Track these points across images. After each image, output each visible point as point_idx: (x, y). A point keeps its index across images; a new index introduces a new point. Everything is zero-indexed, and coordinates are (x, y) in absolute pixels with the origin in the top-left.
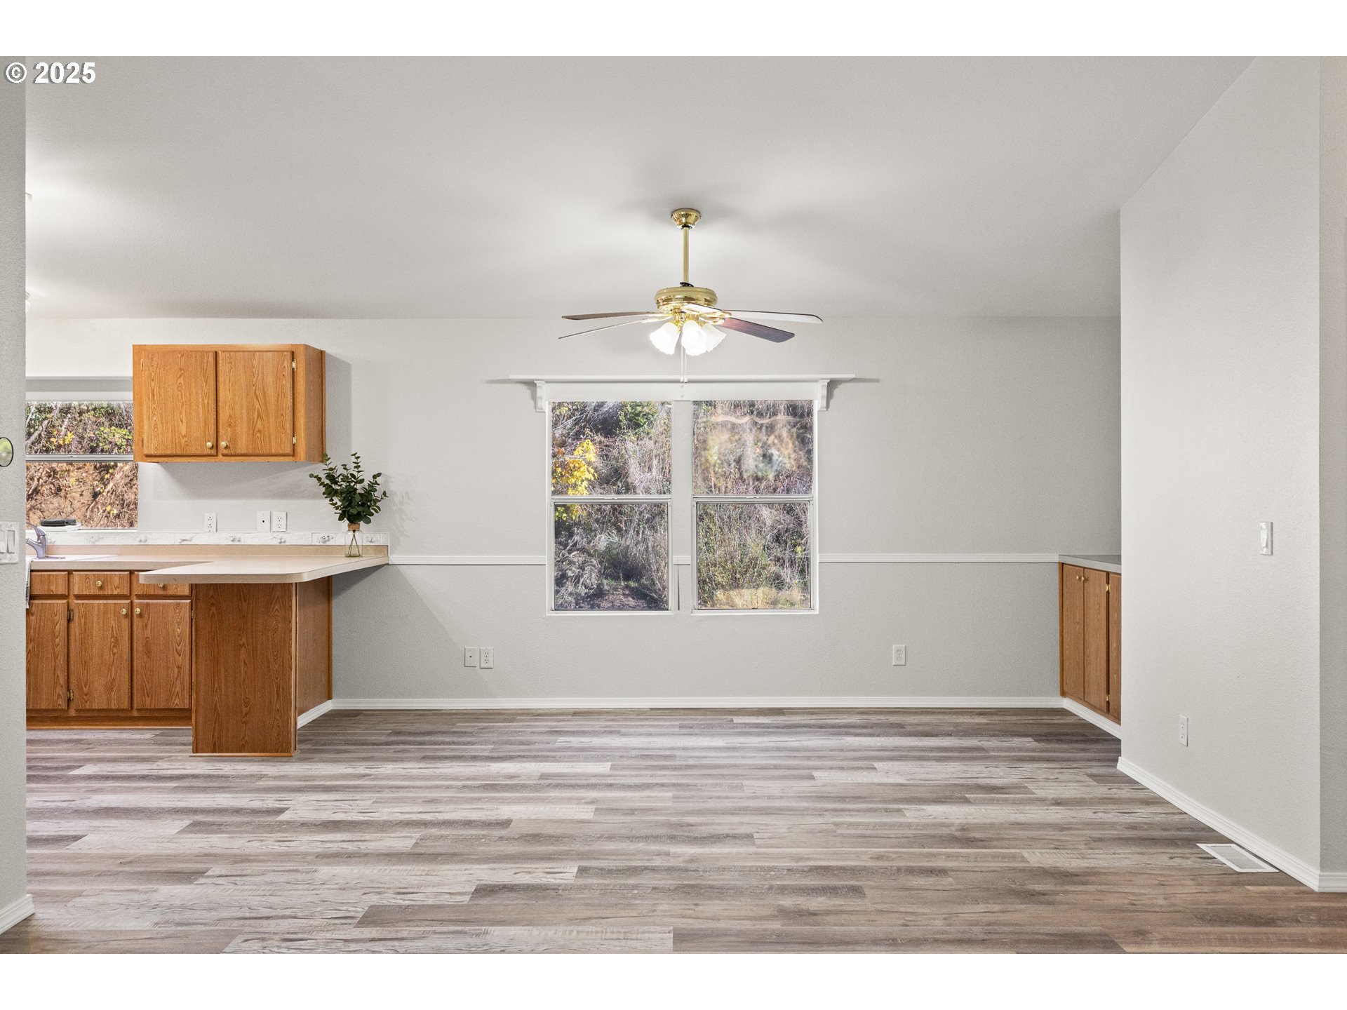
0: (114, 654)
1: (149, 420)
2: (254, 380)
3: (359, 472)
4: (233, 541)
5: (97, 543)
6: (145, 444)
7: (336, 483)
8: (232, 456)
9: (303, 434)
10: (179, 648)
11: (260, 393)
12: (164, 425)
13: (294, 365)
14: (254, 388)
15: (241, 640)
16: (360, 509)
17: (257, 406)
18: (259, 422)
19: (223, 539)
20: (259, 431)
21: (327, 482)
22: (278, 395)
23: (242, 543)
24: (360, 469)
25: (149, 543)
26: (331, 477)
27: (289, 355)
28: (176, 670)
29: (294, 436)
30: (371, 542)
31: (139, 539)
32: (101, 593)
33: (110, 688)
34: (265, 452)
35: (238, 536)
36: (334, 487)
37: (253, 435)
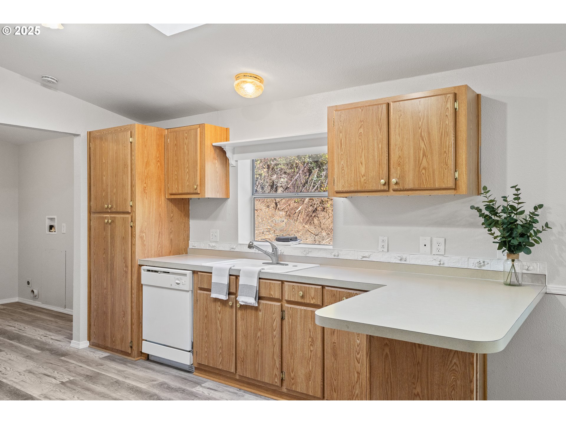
0: (311, 351)
1: (338, 164)
2: (420, 123)
3: (519, 203)
4: (401, 260)
5: (308, 255)
6: (335, 183)
7: (496, 214)
8: (401, 190)
9: (464, 169)
10: (358, 356)
11: (425, 134)
12: (349, 167)
13: (456, 105)
14: (420, 131)
15: (415, 388)
16: (520, 240)
17: (422, 145)
18: (424, 160)
19: (392, 258)
20: (424, 168)
21: (487, 213)
22: (442, 134)
23: (407, 262)
24: (520, 201)
25: (340, 257)
26: (491, 209)
27: (451, 96)
28: (356, 375)
29: (456, 171)
30: (527, 270)
31: (334, 254)
32: (302, 301)
33: (308, 377)
34: (429, 187)
35: (404, 256)
36: (493, 218)
37: (419, 171)
